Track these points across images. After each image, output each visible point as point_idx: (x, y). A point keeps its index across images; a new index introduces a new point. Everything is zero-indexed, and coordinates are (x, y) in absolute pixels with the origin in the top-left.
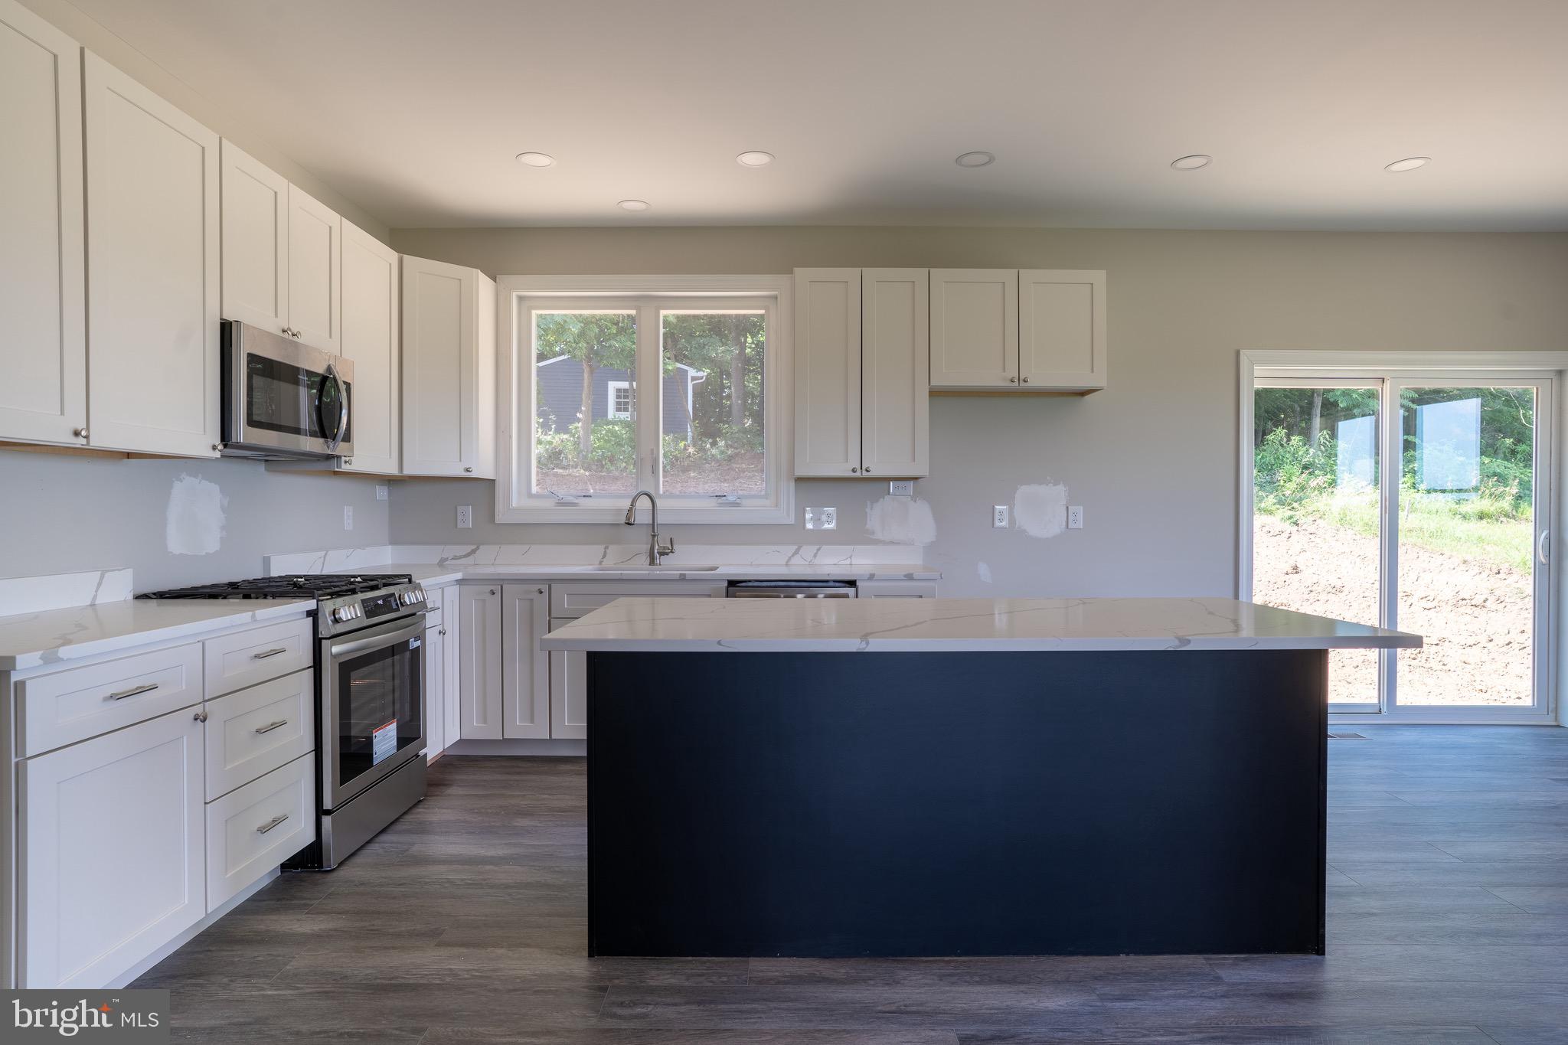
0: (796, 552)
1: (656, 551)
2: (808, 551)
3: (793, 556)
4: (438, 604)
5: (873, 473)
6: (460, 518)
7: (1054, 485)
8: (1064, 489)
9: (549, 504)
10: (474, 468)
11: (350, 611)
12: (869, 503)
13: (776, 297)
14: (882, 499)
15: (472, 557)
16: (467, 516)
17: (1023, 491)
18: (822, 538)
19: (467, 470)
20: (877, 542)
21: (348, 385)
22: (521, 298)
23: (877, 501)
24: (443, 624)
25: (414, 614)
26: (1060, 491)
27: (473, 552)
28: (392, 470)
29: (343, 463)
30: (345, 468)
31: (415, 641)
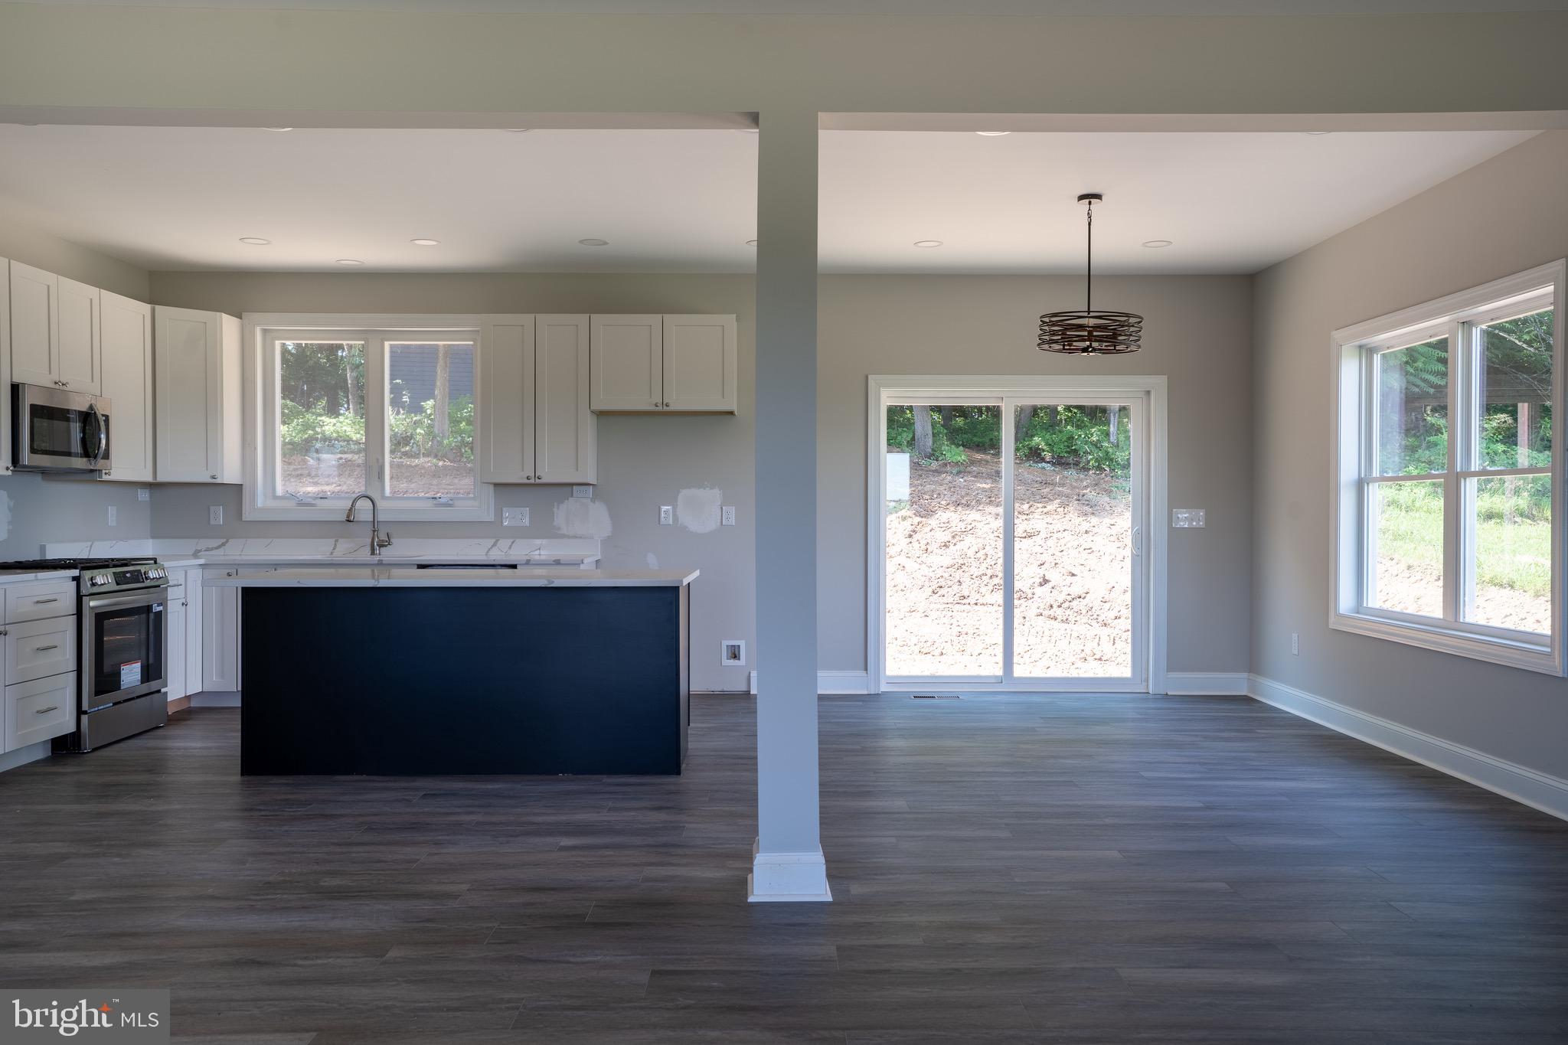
0: (494, 545)
1: (375, 544)
2: (504, 543)
3: (491, 548)
4: (182, 581)
5: (544, 480)
6: (212, 516)
7: (711, 489)
8: (719, 492)
9: (291, 504)
10: (218, 475)
11: (104, 578)
12: (555, 504)
13: (478, 331)
14: (566, 501)
15: (222, 549)
16: (218, 515)
17: (684, 493)
18: (517, 533)
19: (213, 477)
20: (563, 536)
21: (107, 417)
22: (265, 331)
23: (562, 502)
24: (185, 598)
25: (159, 586)
26: (716, 494)
27: (223, 544)
28: (149, 479)
29: (103, 475)
30: (105, 478)
31: (158, 606)
